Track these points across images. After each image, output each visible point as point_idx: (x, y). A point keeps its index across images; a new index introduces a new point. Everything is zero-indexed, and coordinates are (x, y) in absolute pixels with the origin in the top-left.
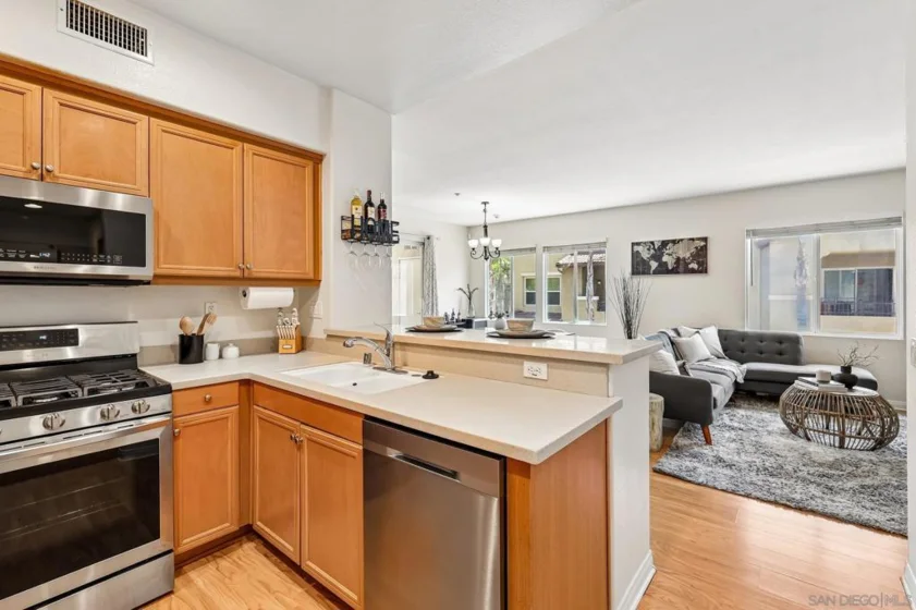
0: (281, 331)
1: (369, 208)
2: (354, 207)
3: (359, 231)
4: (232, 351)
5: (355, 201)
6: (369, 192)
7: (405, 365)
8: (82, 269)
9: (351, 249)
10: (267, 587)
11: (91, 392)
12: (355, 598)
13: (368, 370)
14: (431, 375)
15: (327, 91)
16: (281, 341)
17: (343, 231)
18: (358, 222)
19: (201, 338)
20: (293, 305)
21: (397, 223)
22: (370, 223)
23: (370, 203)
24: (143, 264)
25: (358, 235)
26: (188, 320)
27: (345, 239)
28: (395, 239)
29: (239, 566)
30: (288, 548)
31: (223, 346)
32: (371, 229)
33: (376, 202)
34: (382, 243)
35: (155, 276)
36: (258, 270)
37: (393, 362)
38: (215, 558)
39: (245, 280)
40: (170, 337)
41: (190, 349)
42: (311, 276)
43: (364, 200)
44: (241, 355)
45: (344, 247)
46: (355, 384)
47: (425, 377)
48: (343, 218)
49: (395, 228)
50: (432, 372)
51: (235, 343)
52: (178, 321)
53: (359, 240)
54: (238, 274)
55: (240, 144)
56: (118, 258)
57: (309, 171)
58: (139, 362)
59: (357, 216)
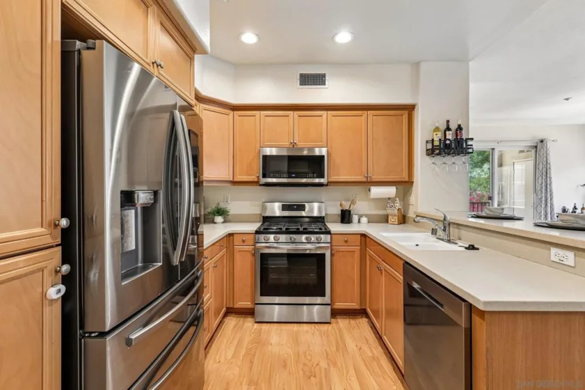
0: (389, 211)
1: (447, 132)
2: (435, 133)
3: (437, 149)
4: (364, 220)
5: (437, 129)
6: (448, 121)
7: (460, 239)
8: (304, 180)
9: (433, 161)
10: (366, 340)
11: (304, 229)
12: (401, 363)
13: (433, 238)
14: (472, 247)
15: (416, 65)
16: (390, 217)
17: (427, 150)
18: (436, 143)
19: (350, 211)
20: (396, 196)
21: (472, 139)
22: (448, 142)
23: (448, 129)
24: (323, 177)
25: (437, 151)
26: (343, 202)
27: (428, 155)
28: (470, 151)
29: (358, 326)
30: (377, 325)
31: (360, 217)
32: (447, 147)
33: (453, 126)
34: (459, 154)
35: (328, 182)
36: (375, 178)
37: (449, 235)
38: (349, 318)
39: (368, 183)
40: (336, 211)
41: (345, 217)
42: (407, 179)
43: (443, 127)
44: (369, 222)
45: (429, 160)
46: (417, 245)
47: (466, 248)
48: (427, 142)
49: (470, 143)
50: (473, 246)
51: (366, 216)
52: (339, 203)
53: (438, 154)
54: (364, 180)
55: (366, 112)
56: (315, 175)
57: (405, 117)
58: (325, 220)
59: (436, 139)
